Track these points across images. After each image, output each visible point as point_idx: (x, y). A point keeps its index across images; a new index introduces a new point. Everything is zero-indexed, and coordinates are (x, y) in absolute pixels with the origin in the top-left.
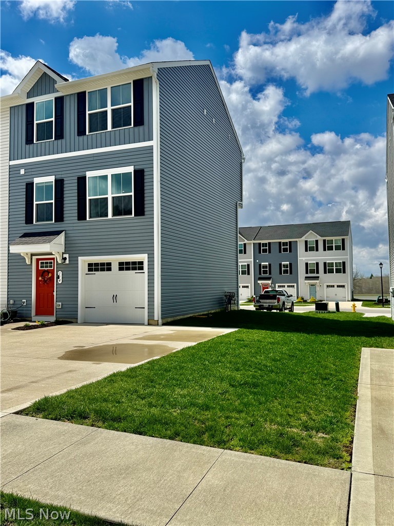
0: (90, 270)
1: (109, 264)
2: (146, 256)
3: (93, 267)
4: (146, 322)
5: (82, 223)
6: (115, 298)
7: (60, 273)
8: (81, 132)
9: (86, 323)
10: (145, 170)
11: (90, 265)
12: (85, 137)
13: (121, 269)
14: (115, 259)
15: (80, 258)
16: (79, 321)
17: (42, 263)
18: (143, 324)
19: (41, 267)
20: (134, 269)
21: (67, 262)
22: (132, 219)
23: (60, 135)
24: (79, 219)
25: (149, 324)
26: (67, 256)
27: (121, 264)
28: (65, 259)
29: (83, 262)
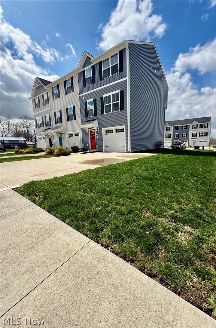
0: (106, 133)
1: (112, 130)
2: (124, 126)
3: (107, 132)
4: (125, 152)
5: (103, 115)
6: (115, 143)
7: (97, 134)
8: (101, 79)
9: (106, 152)
10: (124, 91)
11: (106, 131)
12: (102, 81)
13: (116, 132)
14: (114, 128)
15: (103, 129)
16: (104, 151)
17: (92, 131)
18: (124, 152)
19: (92, 133)
20: (121, 132)
21: (99, 130)
22: (119, 112)
23: (94, 82)
25: (126, 152)
26: (98, 128)
27: (116, 130)
28: (98, 129)
29: (104, 130)
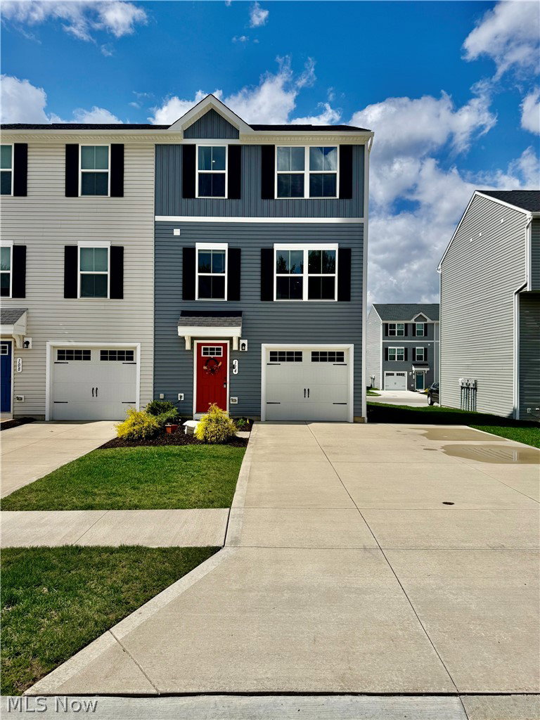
0: (272, 359)
1: (300, 353)
2: (351, 346)
4: (351, 420)
5: (267, 304)
6: (307, 392)
7: (236, 362)
8: (267, 194)
11: (273, 353)
12: (273, 202)
13: (314, 360)
14: (307, 349)
15: (264, 346)
16: (263, 418)
17: (205, 349)
18: (346, 422)
19: (205, 354)
20: (332, 360)
21: (246, 349)
22: (334, 304)
23: (235, 195)
24: (262, 299)
25: (355, 422)
26: (245, 342)
27: (314, 354)
28: (244, 345)
29: (266, 348)
